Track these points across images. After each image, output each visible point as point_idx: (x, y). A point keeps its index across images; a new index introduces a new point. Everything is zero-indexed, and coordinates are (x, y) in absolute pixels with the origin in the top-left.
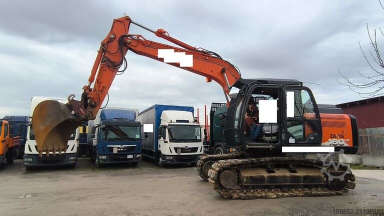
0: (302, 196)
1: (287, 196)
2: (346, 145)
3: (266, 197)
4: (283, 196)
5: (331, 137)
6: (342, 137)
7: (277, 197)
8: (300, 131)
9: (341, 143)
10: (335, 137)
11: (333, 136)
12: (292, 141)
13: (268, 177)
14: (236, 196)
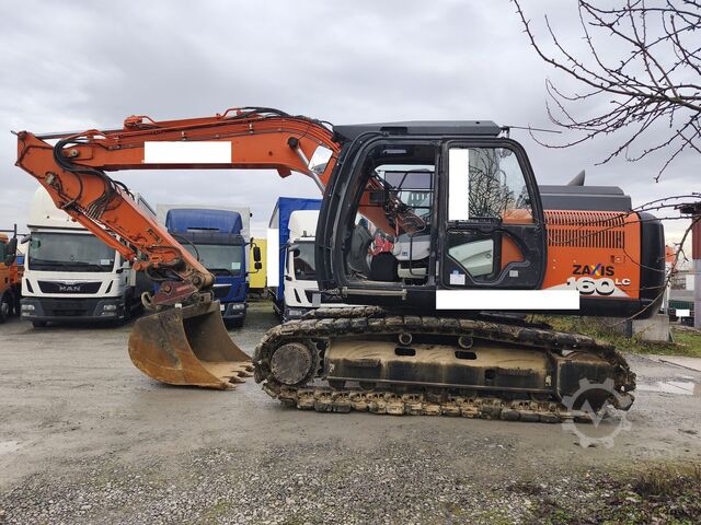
0: (475, 417)
1: (434, 414)
2: (618, 293)
3: (375, 411)
4: (422, 413)
5: (575, 273)
6: (608, 272)
7: (405, 414)
8: (486, 254)
9: (605, 289)
10: (587, 272)
11: (581, 271)
12: (457, 278)
13: (389, 363)
14: (306, 401)
